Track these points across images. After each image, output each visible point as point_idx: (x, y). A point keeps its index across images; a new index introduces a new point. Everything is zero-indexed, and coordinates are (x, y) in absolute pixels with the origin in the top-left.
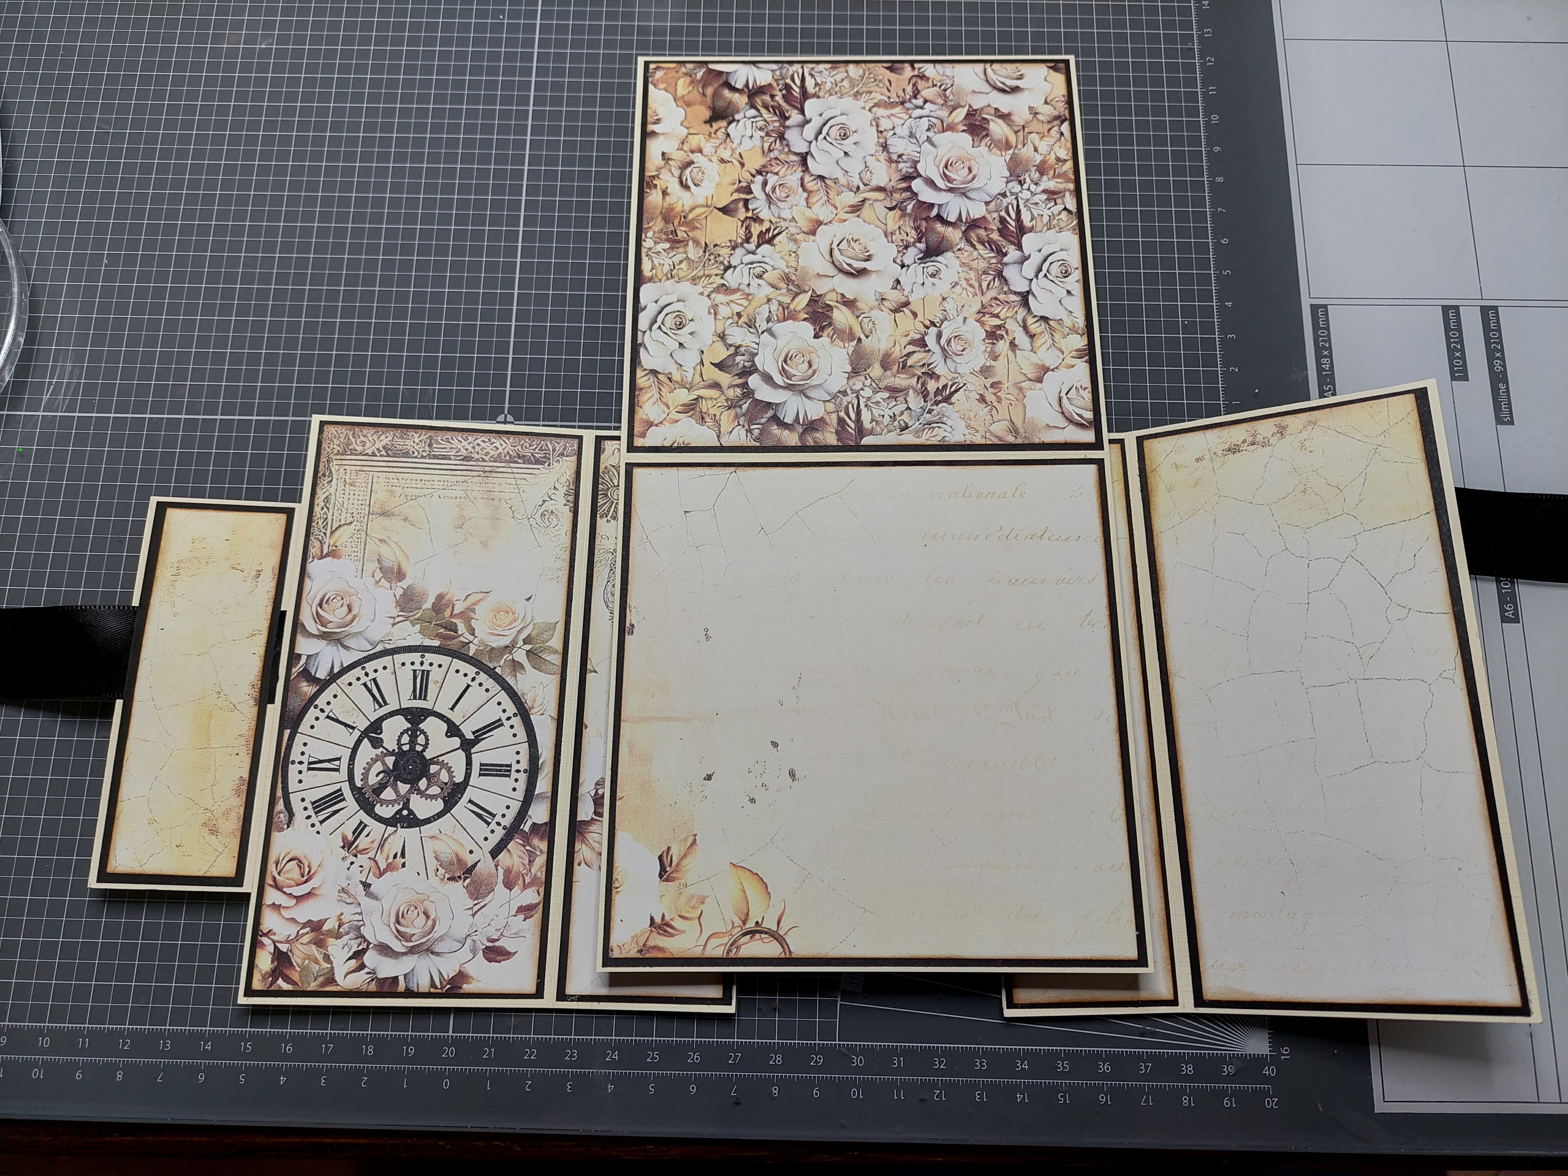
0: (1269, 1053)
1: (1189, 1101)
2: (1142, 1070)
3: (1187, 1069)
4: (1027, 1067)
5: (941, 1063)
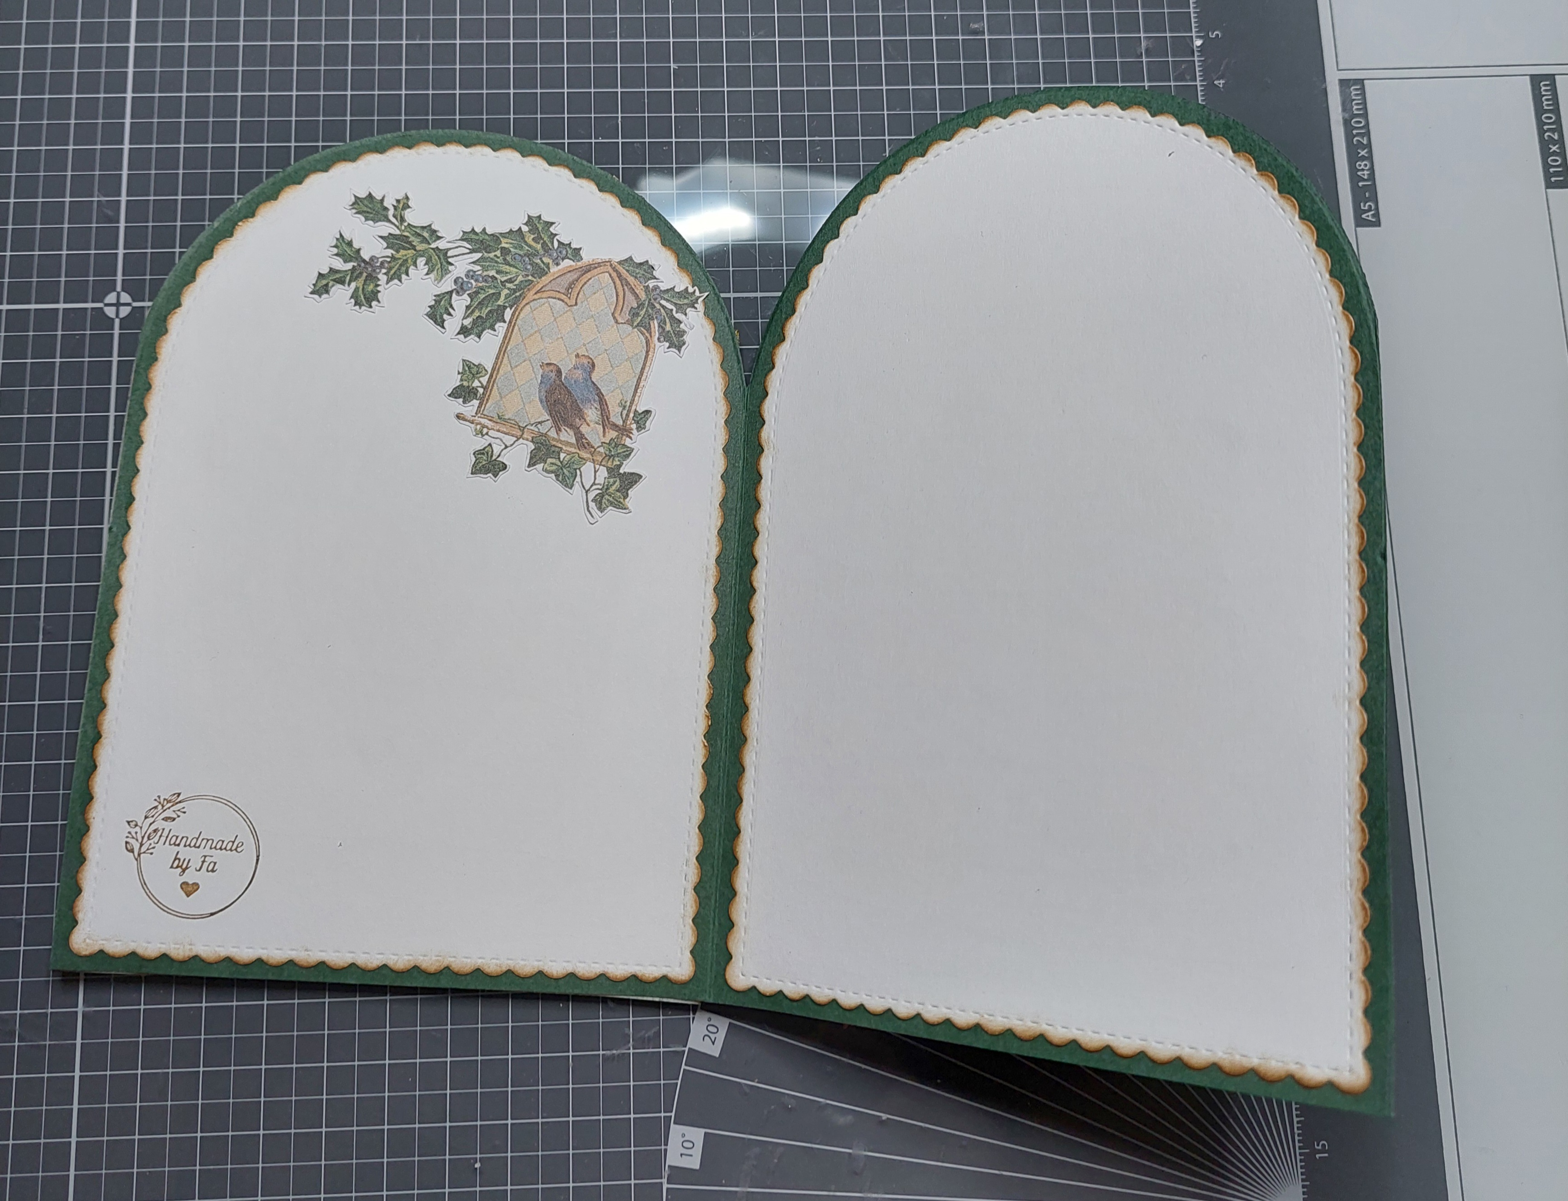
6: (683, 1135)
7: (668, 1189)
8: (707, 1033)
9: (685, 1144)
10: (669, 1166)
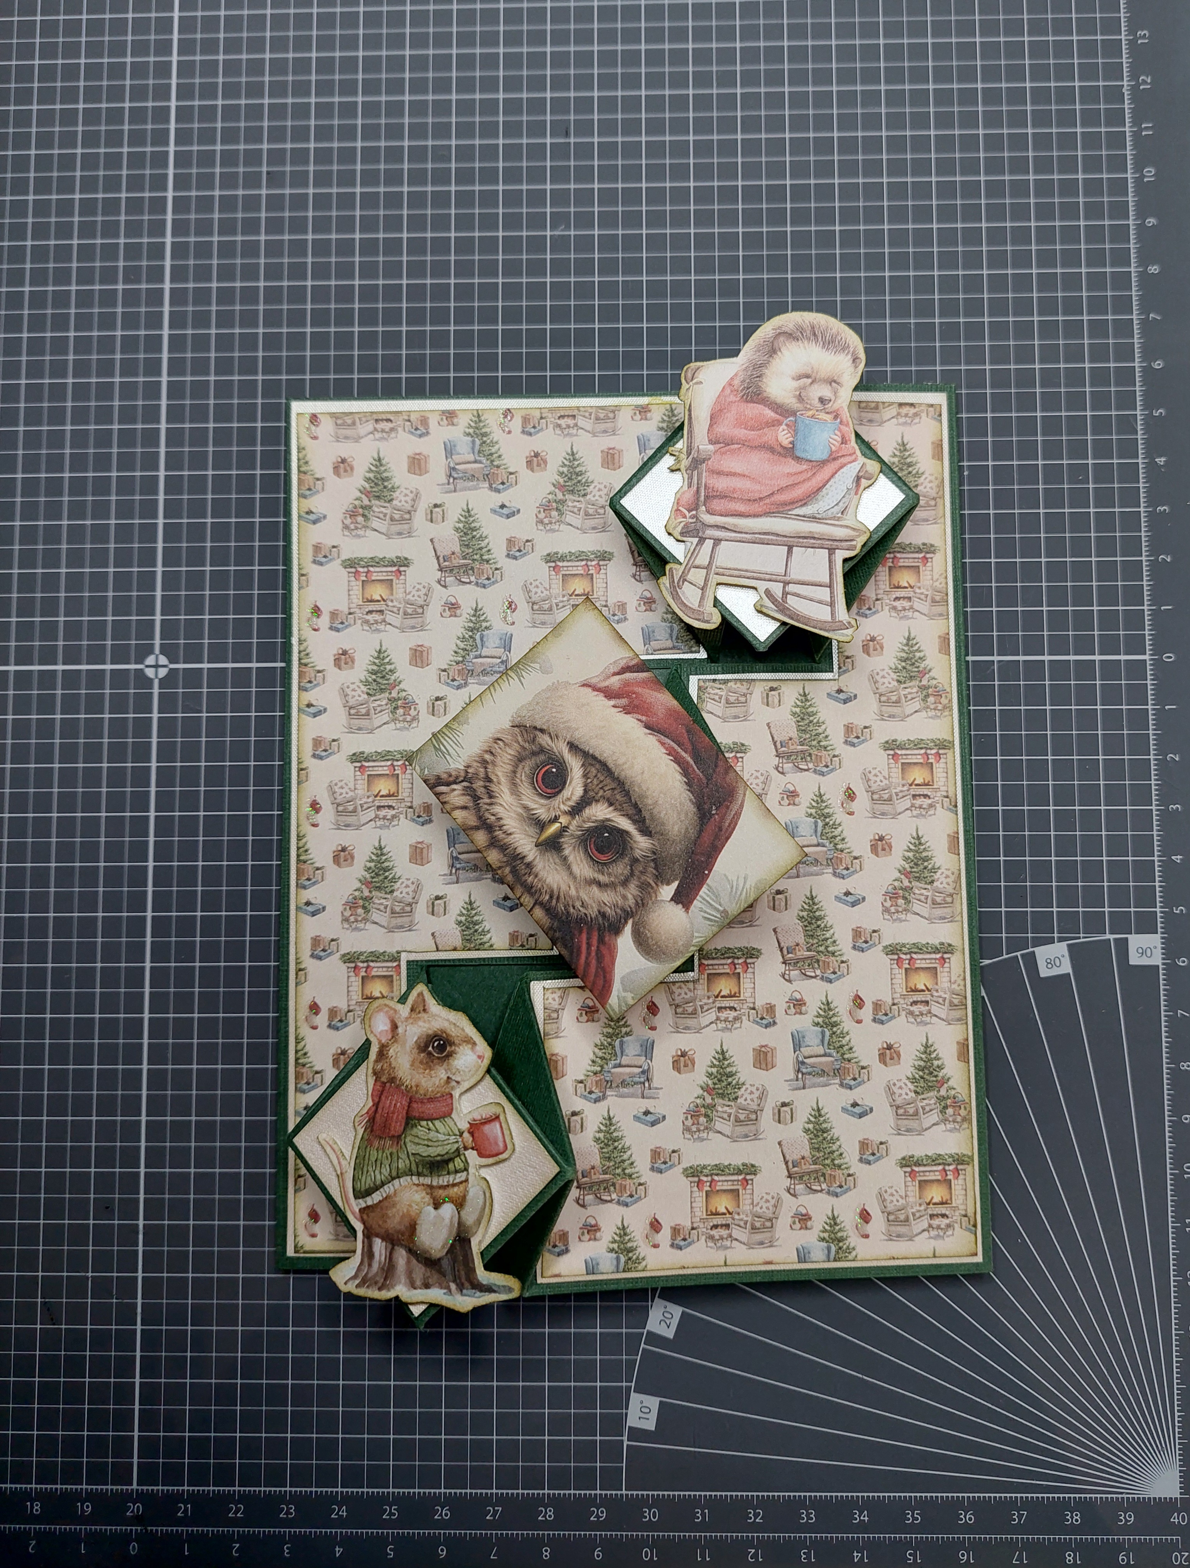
0: (1180, 1497)
1: (1075, 1558)
2: (1015, 1520)
3: (1072, 1518)
4: (866, 1518)
5: (756, 1515)
6: (642, 1402)
7: (628, 1445)
8: (664, 1318)
9: (643, 1409)
10: (630, 1427)
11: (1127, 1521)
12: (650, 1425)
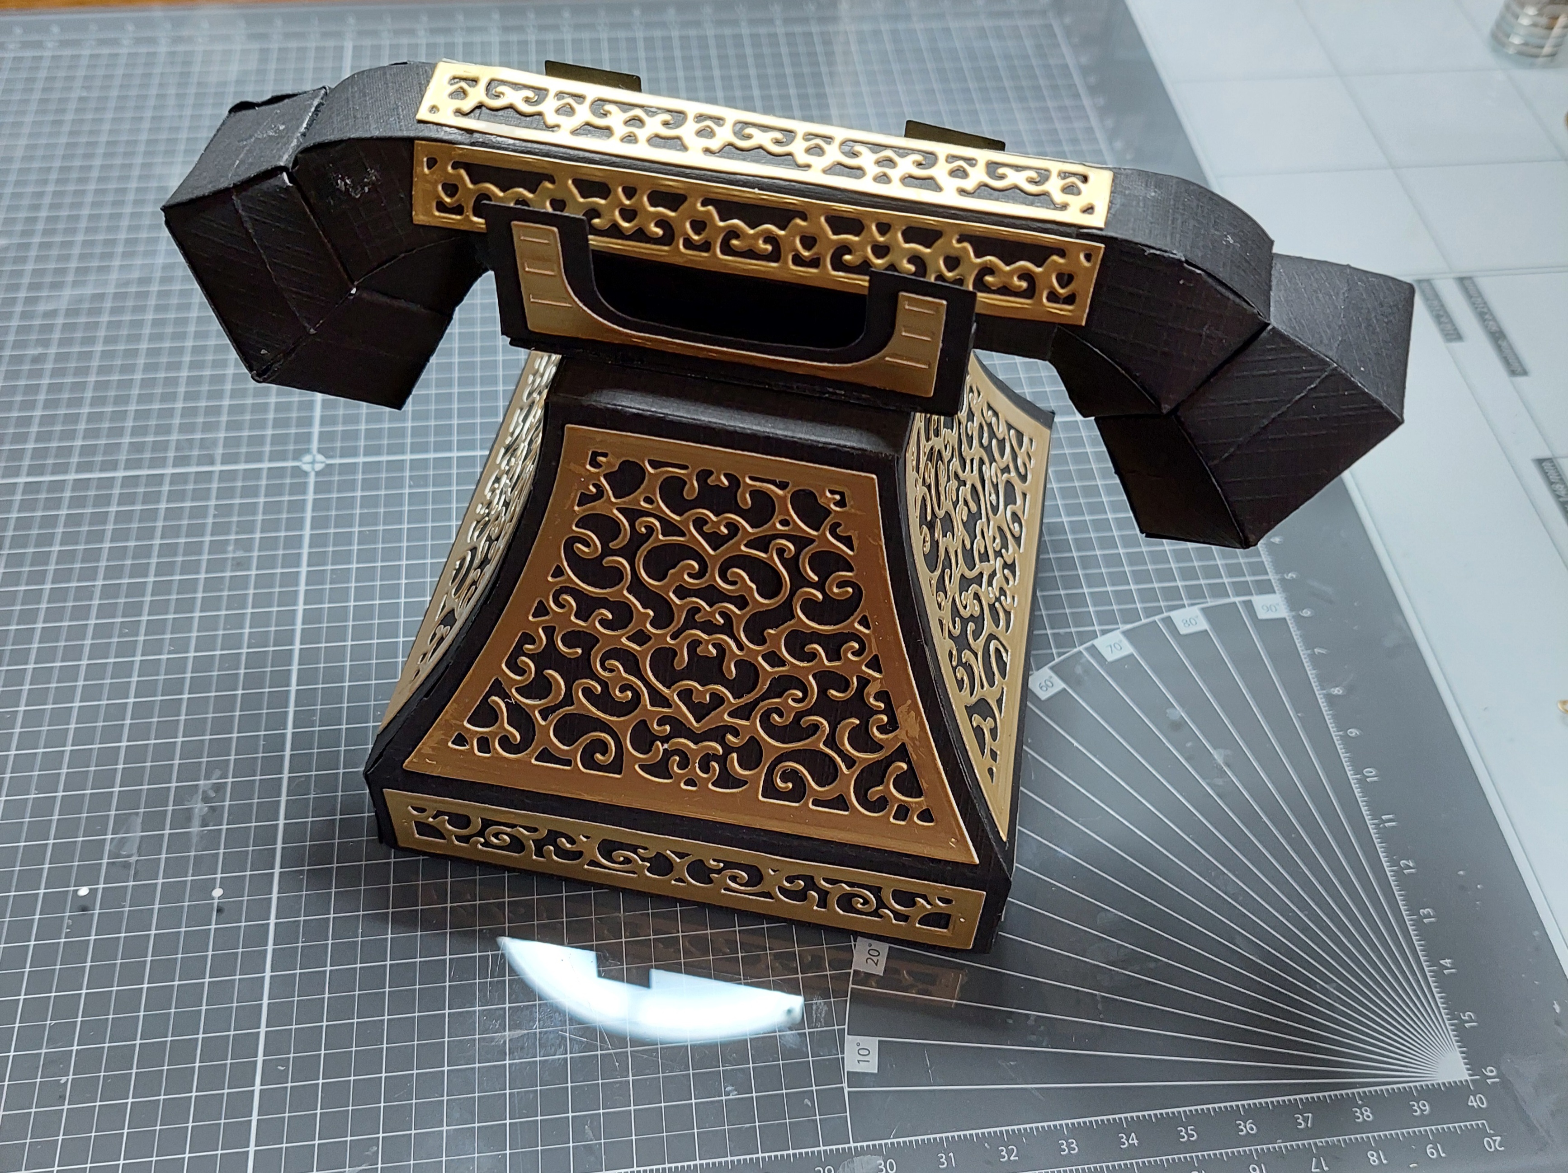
0: (1468, 1078)
1: (1379, 1158)
2: (1301, 1124)
3: (1362, 1114)
4: (1136, 1142)
5: (1010, 1152)
6: (858, 1044)
7: (849, 1092)
8: (869, 956)
9: (861, 1052)
10: (848, 1072)
11: (1422, 1111)
12: (872, 1067)
